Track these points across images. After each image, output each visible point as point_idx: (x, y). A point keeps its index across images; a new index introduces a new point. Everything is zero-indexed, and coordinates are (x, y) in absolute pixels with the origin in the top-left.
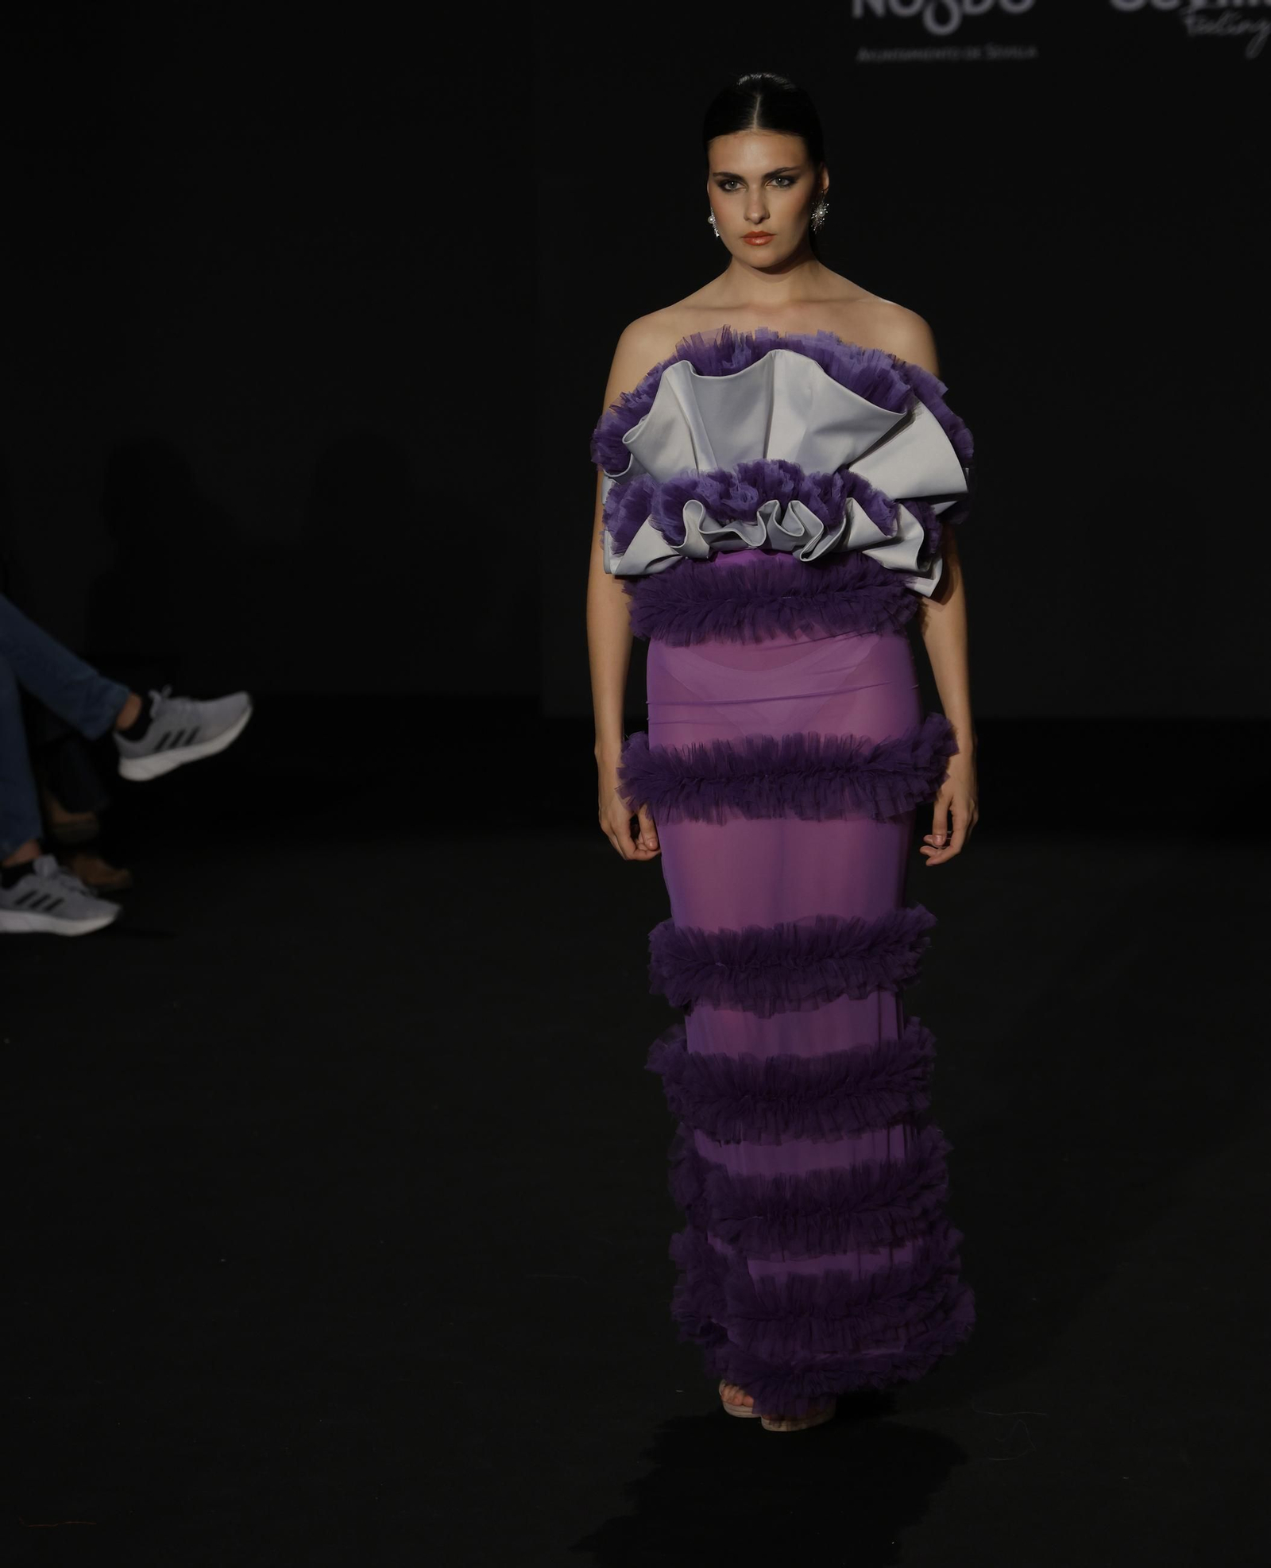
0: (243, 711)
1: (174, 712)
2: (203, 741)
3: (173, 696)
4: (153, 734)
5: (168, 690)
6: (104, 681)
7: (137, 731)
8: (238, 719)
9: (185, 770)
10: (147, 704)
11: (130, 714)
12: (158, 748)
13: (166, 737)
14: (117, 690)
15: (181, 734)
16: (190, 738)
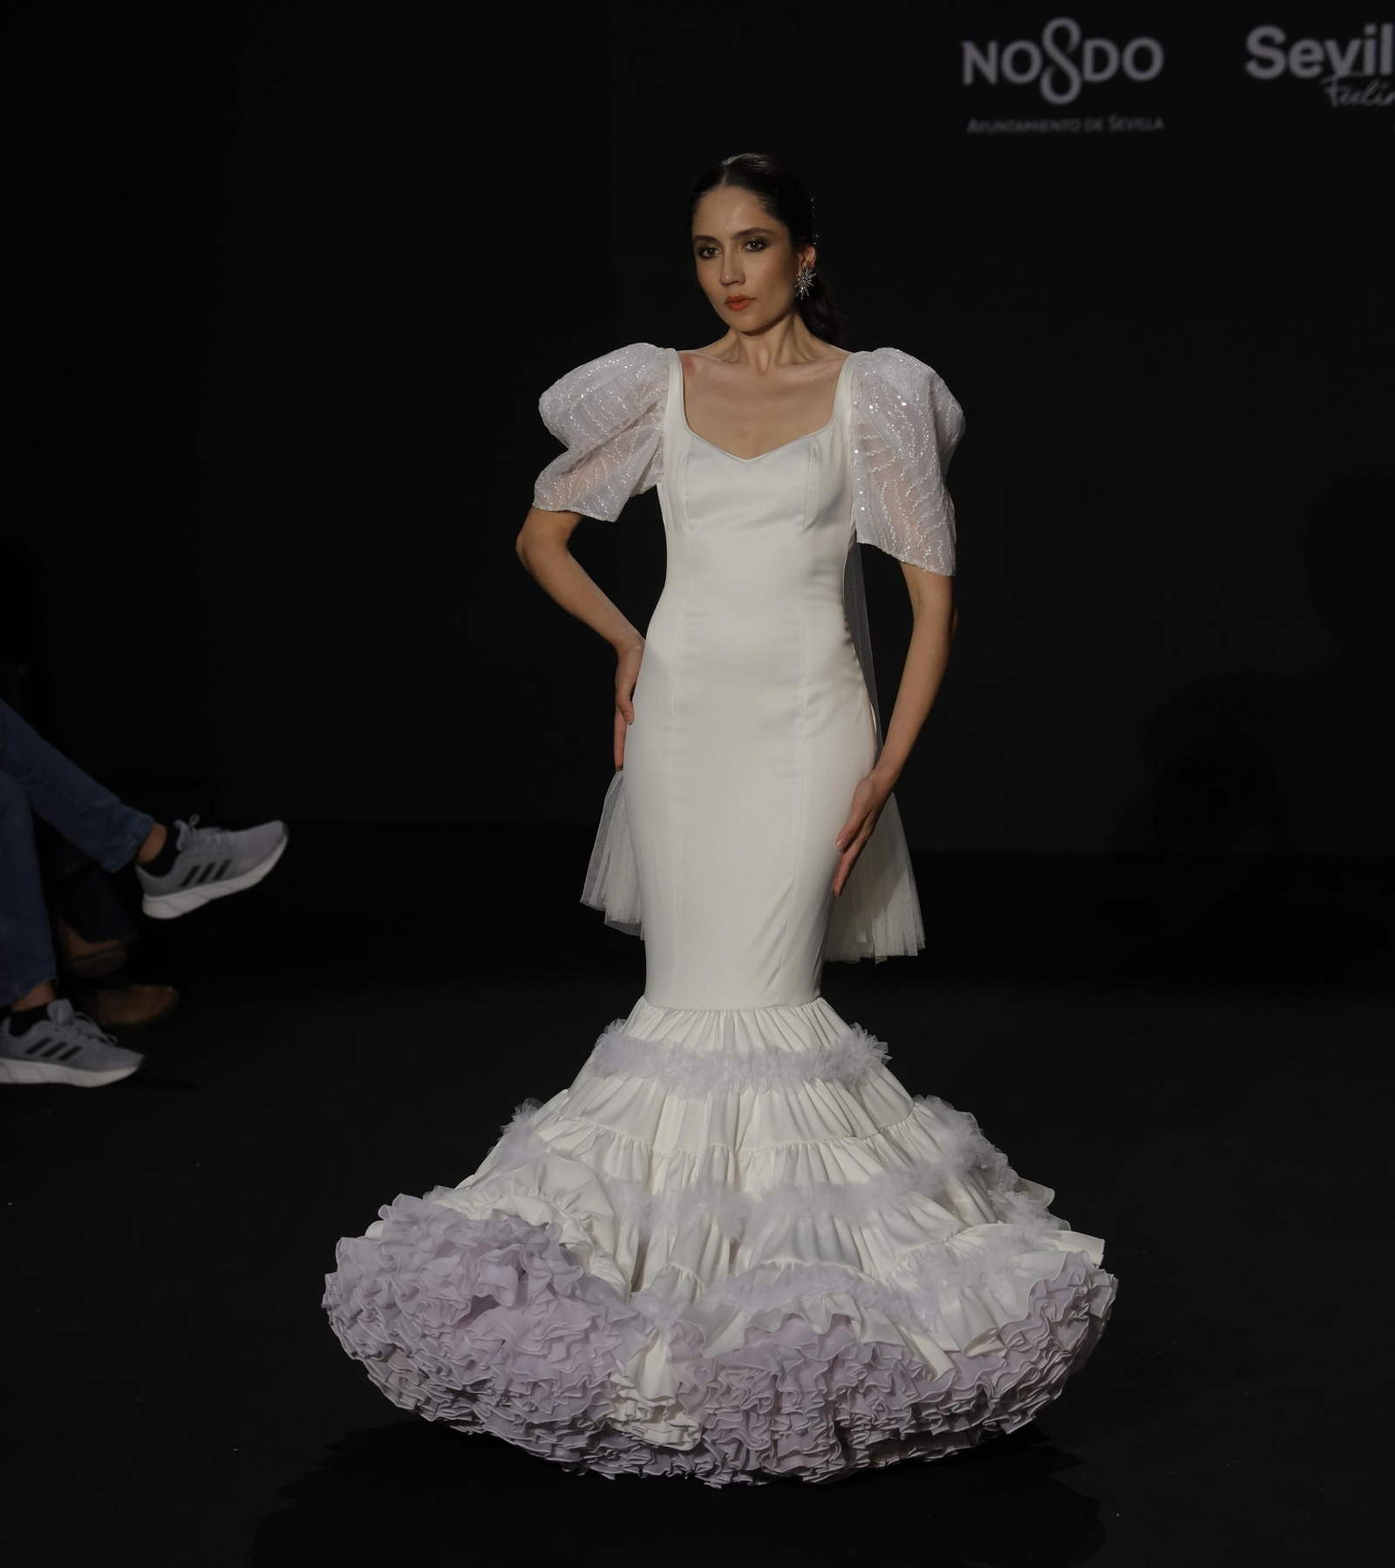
0: (279, 841)
1: (204, 843)
2: (234, 875)
3: (199, 826)
4: (180, 868)
5: (195, 819)
6: (126, 809)
7: (162, 865)
8: (273, 849)
9: (214, 907)
10: (173, 834)
11: (154, 846)
12: (185, 884)
13: (195, 869)
14: (140, 818)
15: (210, 867)
16: (220, 872)
